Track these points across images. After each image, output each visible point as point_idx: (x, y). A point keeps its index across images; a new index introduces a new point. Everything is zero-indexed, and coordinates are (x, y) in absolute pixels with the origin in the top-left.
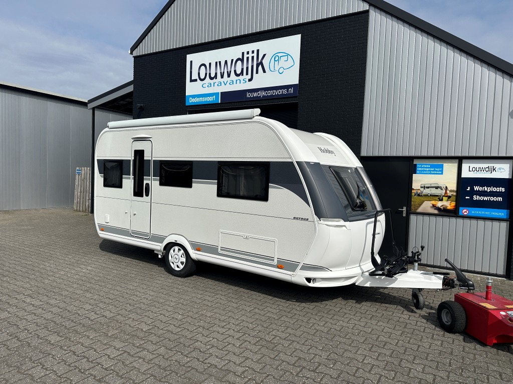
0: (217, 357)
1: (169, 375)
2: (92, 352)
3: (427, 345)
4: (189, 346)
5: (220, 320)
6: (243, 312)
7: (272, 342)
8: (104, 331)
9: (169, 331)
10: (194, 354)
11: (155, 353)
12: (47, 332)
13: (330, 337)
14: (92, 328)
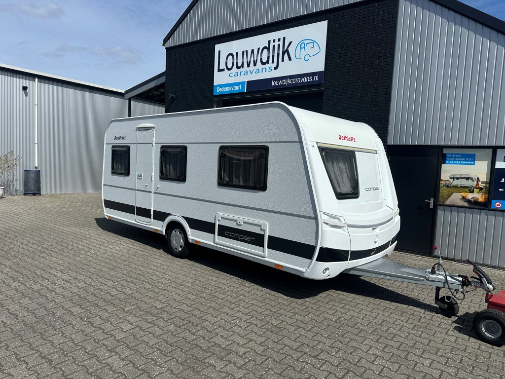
0: (222, 337)
1: (174, 350)
2: (108, 324)
3: (439, 340)
4: (197, 325)
5: (230, 302)
6: (254, 296)
7: (278, 326)
8: (122, 306)
9: (181, 310)
10: (201, 333)
11: (164, 329)
12: (71, 304)
13: (337, 325)
14: (111, 303)
